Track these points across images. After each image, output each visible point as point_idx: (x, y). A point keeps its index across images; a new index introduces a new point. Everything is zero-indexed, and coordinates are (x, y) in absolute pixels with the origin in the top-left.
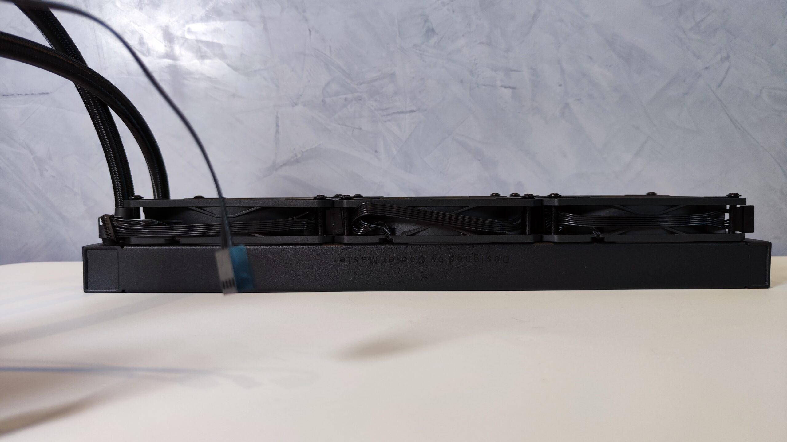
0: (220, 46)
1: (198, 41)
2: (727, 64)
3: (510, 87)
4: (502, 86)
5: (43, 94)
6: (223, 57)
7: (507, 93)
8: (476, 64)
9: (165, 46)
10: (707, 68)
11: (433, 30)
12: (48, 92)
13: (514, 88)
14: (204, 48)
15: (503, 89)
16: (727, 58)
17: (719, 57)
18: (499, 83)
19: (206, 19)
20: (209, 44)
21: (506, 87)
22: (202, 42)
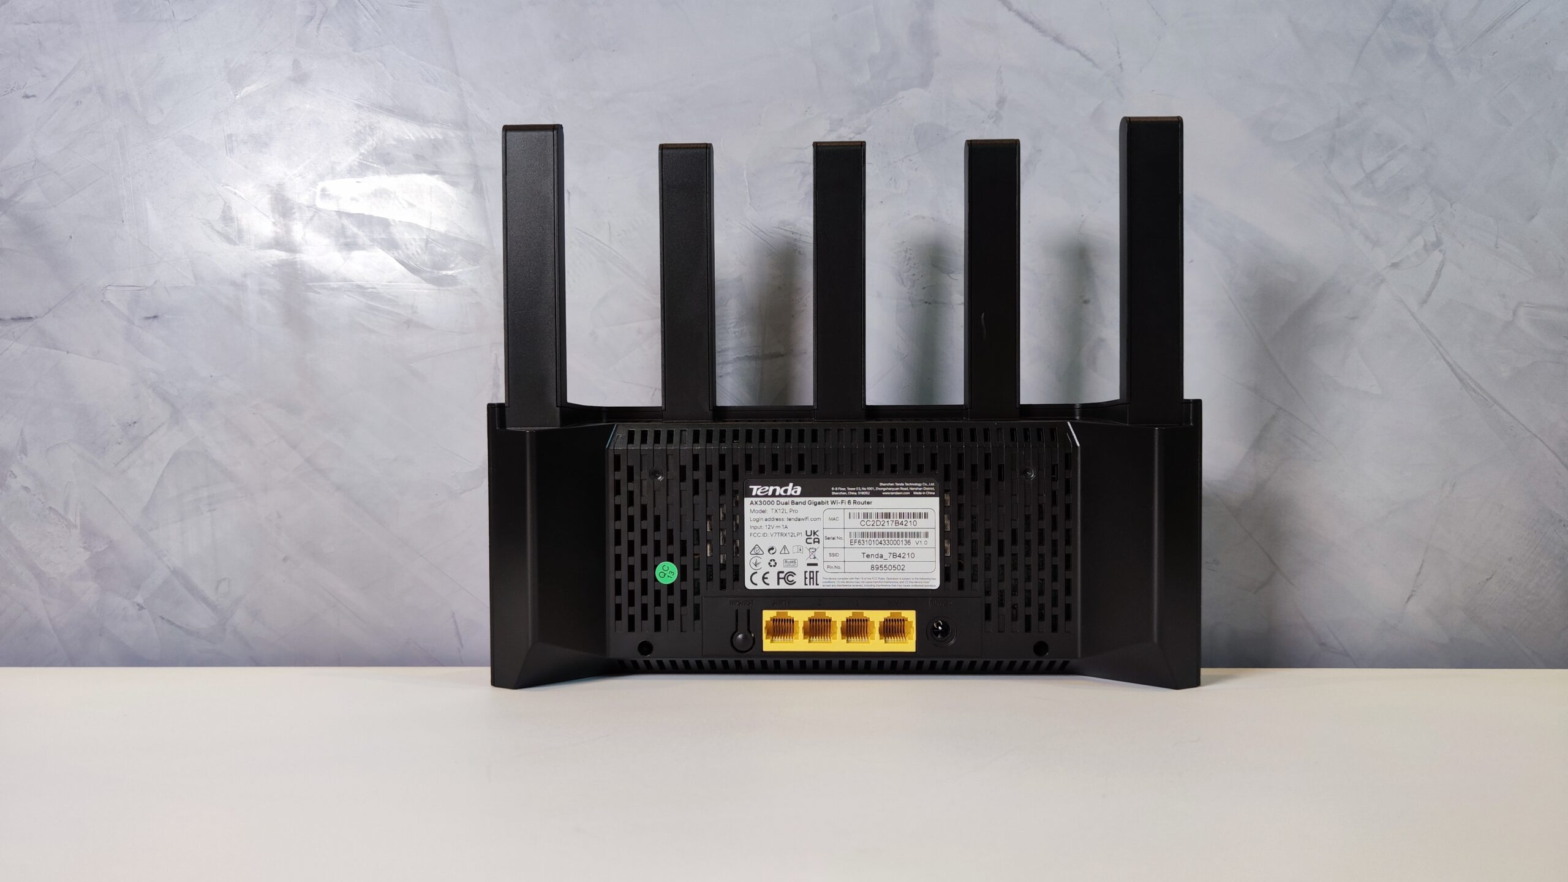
0: (385, 224)
1: (340, 214)
6: (391, 245)
9: (274, 223)
12: (32, 316)
14: (352, 229)
19: (361, 169)
20: (362, 220)
22: (350, 215)
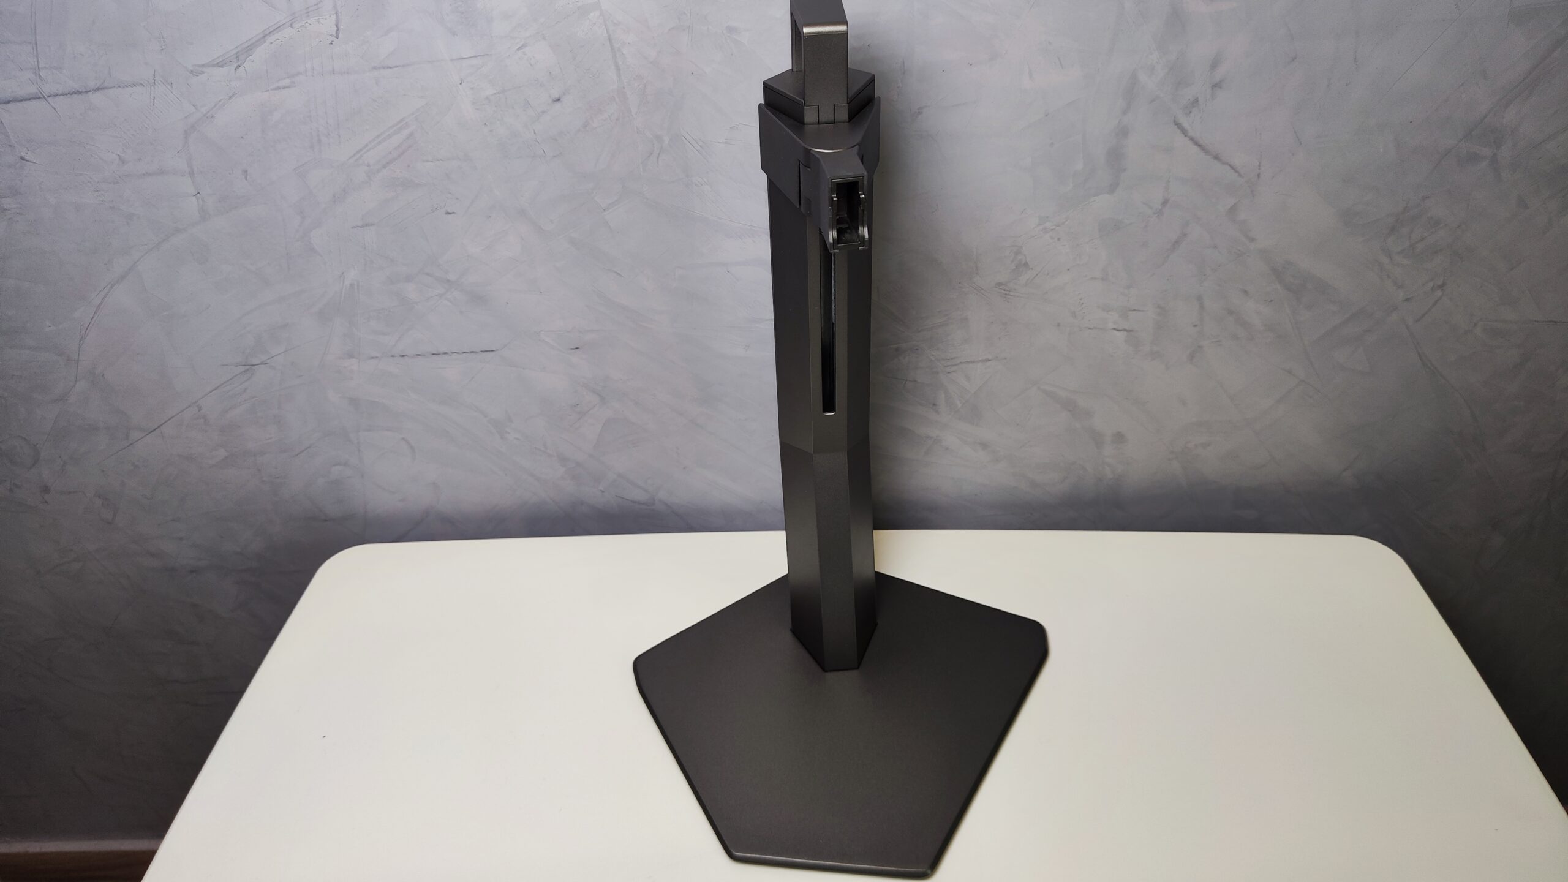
2: (1439, 293)
3: (1125, 330)
4: (1114, 329)
5: (486, 351)
7: (1121, 335)
8: (1083, 304)
10: (1407, 300)
11: (1026, 265)
13: (1131, 331)
15: (1115, 332)
16: (1442, 287)
17: (1431, 284)
18: (1111, 326)
21: (1118, 330)
